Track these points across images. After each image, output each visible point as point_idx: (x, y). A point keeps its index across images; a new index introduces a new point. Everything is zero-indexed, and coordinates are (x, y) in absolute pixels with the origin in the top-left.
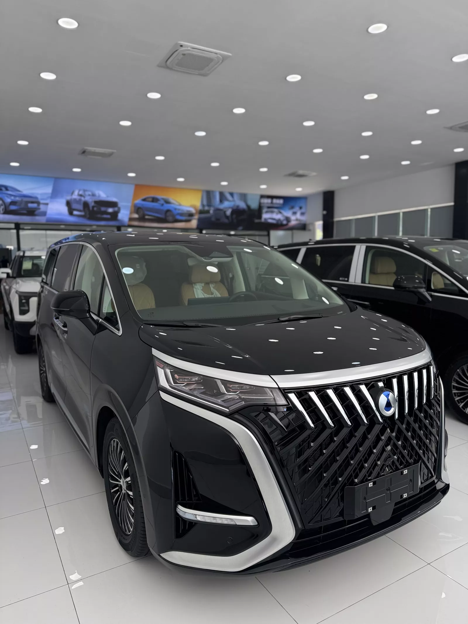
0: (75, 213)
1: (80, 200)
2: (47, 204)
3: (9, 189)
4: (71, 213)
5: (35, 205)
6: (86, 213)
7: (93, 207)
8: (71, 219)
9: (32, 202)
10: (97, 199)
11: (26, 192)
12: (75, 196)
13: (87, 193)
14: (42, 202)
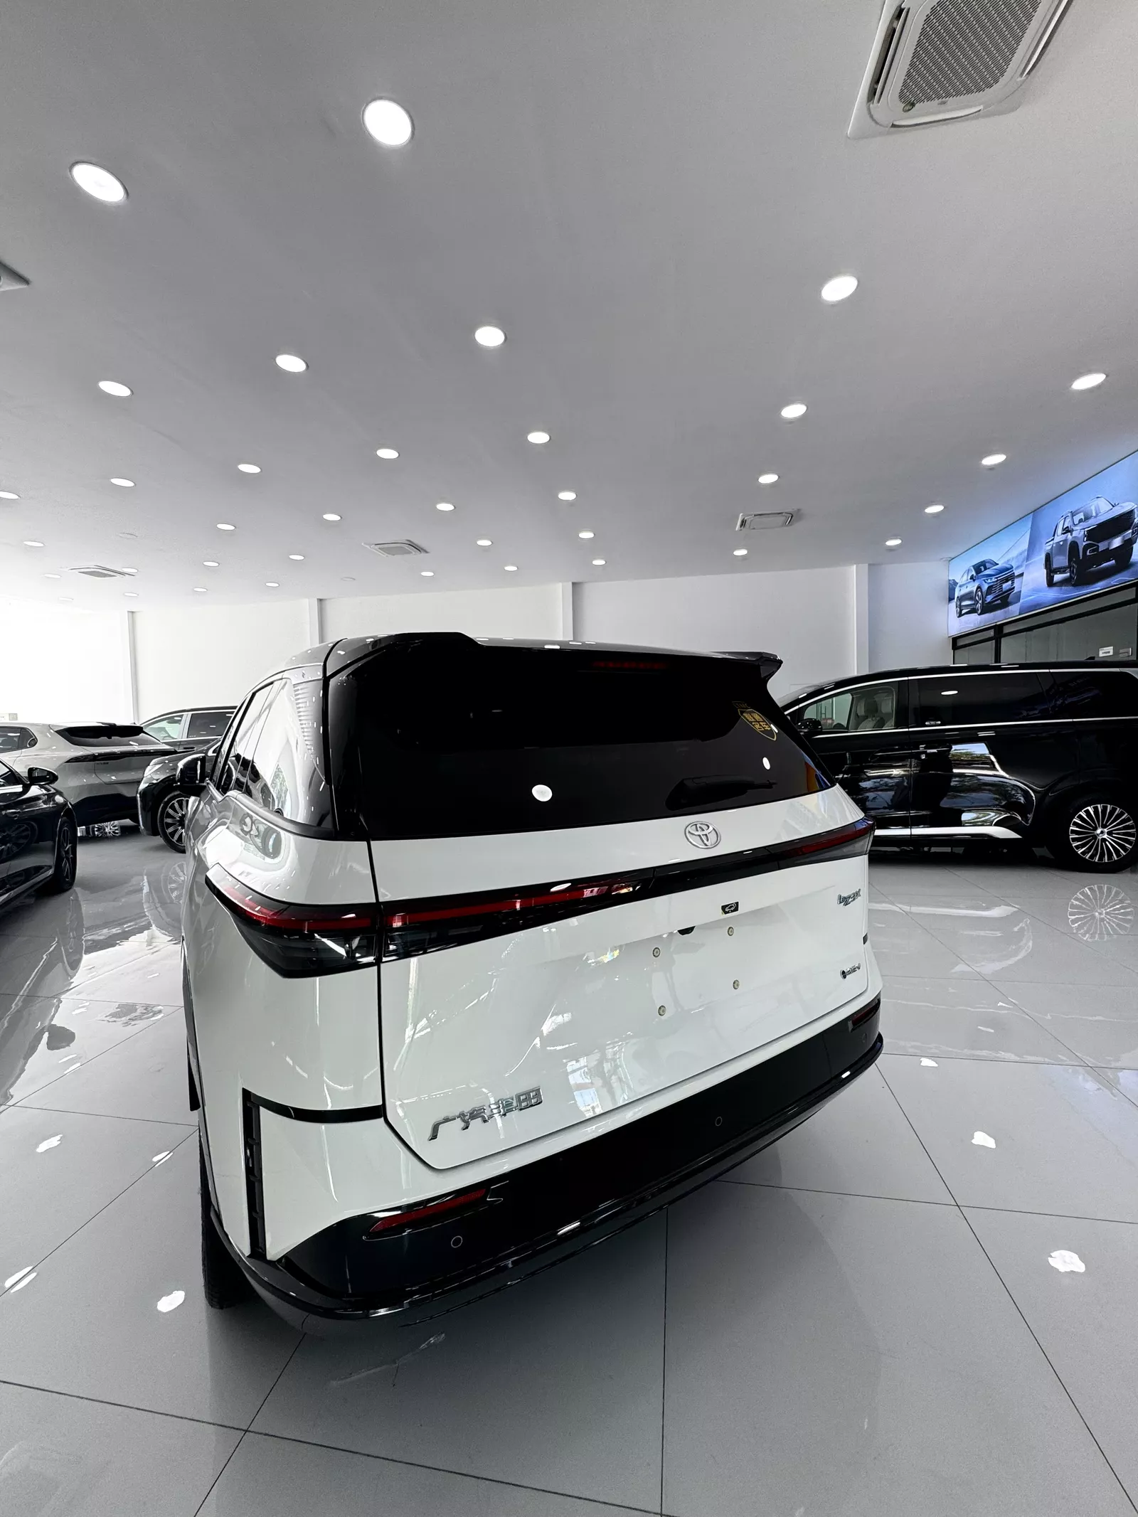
0: (1058, 577)
1: (1065, 541)
2: (1022, 575)
3: (988, 565)
4: (1051, 583)
5: (1010, 582)
6: (1072, 572)
7: (1086, 548)
8: (1052, 594)
9: (1007, 580)
10: (1093, 523)
11: (1002, 563)
12: (1059, 538)
13: (1076, 519)
14: (1017, 573)
